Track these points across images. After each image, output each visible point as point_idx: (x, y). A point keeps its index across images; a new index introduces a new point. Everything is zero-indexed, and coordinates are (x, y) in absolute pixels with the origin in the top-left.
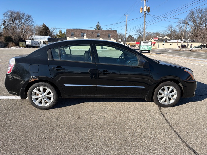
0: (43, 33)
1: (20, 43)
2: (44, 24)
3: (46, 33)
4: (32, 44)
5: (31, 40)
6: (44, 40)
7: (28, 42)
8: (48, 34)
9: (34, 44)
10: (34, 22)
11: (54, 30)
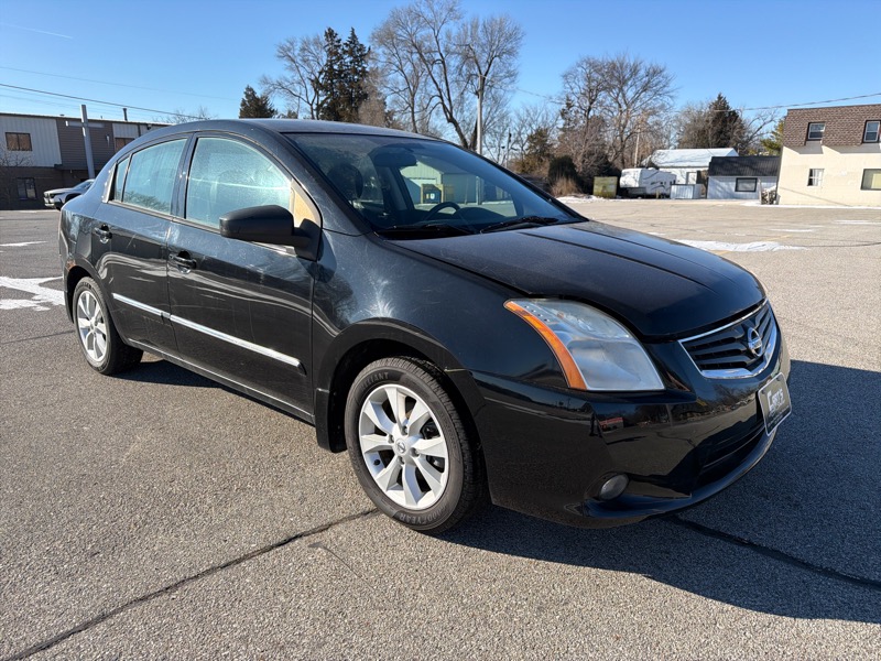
0: (706, 138)
1: (598, 180)
2: (720, 98)
3: (722, 136)
4: (644, 185)
5: (640, 170)
6: (701, 170)
7: (630, 178)
8: (731, 141)
9: (653, 183)
10: (671, 94)
11: (769, 119)
